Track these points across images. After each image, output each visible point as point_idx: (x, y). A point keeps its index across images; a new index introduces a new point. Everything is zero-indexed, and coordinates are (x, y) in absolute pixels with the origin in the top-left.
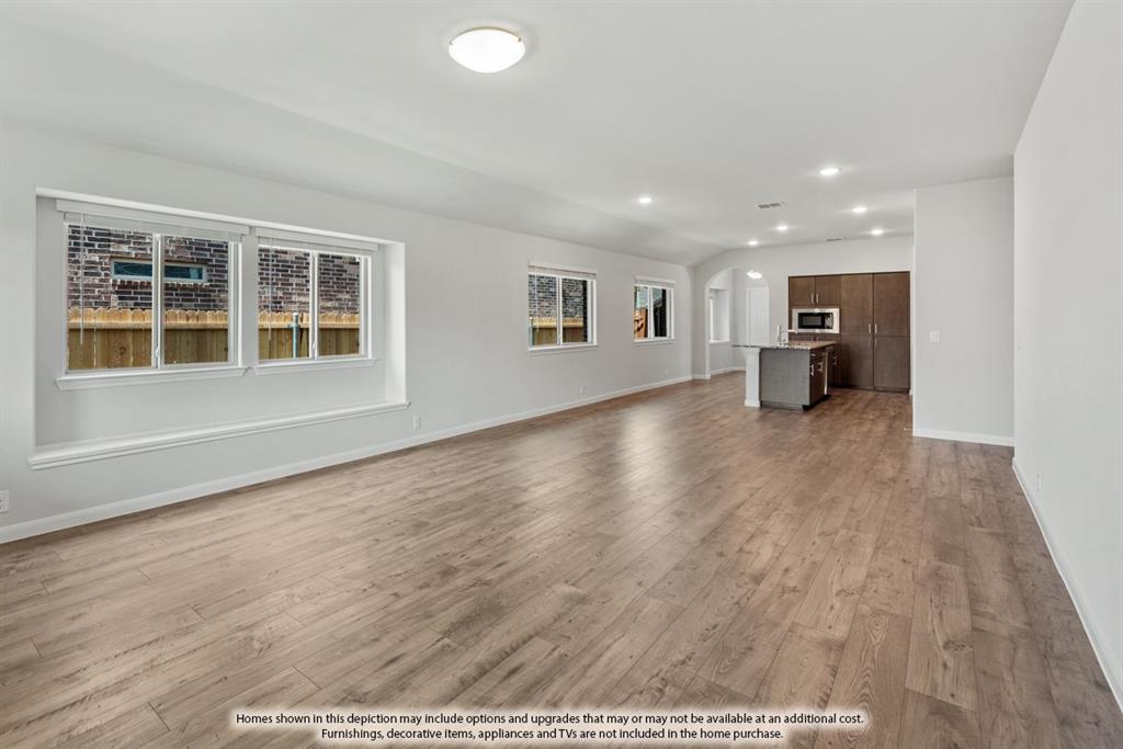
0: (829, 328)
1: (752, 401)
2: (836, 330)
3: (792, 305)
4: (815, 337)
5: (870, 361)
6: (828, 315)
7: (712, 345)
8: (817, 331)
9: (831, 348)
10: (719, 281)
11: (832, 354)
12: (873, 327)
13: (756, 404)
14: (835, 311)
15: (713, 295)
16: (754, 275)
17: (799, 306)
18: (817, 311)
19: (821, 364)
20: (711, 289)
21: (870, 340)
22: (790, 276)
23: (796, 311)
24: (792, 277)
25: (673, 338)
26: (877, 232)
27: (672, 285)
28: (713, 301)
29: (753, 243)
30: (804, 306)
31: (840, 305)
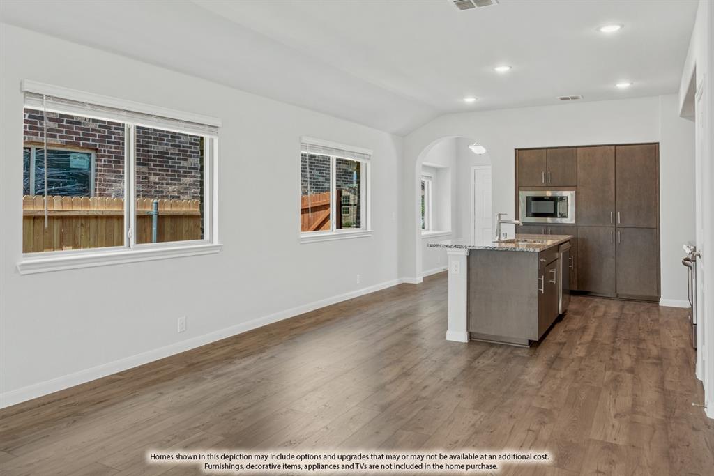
0: (562, 216)
1: (457, 333)
2: (570, 219)
3: (518, 188)
4: (547, 230)
5: (612, 260)
6: (562, 198)
8: (549, 220)
9: (567, 245)
10: (435, 154)
11: (568, 254)
12: (615, 215)
13: (463, 338)
14: (569, 194)
15: (431, 174)
16: (478, 149)
17: (526, 188)
18: (549, 194)
19: (555, 271)
20: (424, 166)
21: (612, 232)
22: (516, 150)
23: (524, 194)
24: (519, 150)
25: (369, 229)
26: (623, 85)
27: (368, 157)
28: (432, 183)
29: (470, 100)
30: (533, 188)
31: (576, 186)
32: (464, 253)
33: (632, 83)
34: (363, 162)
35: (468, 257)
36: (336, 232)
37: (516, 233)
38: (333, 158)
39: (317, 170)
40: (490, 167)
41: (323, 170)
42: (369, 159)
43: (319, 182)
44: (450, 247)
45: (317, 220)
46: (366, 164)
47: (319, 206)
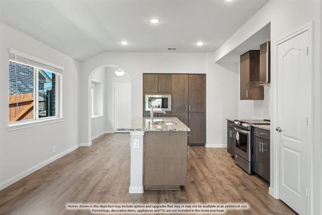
2: (169, 109)
3: (145, 93)
4: (158, 114)
7: (93, 119)
10: (96, 76)
12: (188, 107)
14: (169, 97)
15: (93, 86)
16: (120, 73)
17: (149, 93)
20: (92, 82)
21: (187, 114)
22: (143, 74)
23: (147, 97)
24: (145, 74)
25: (61, 117)
26: (200, 44)
27: (61, 71)
28: (93, 90)
29: (124, 43)
30: (152, 93)
31: (171, 93)
32: (142, 133)
33: (204, 43)
34: (57, 74)
35: (144, 136)
36: (38, 120)
37: (143, 117)
38: (37, 69)
39: (20, 81)
40: (131, 83)
41: (24, 81)
42: (61, 73)
43: (22, 88)
44: (133, 130)
45: (21, 111)
46: (59, 76)
47: (24, 102)
